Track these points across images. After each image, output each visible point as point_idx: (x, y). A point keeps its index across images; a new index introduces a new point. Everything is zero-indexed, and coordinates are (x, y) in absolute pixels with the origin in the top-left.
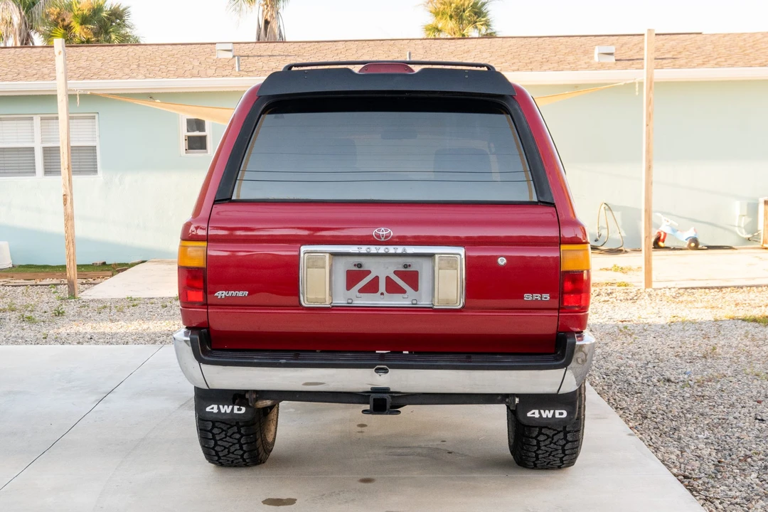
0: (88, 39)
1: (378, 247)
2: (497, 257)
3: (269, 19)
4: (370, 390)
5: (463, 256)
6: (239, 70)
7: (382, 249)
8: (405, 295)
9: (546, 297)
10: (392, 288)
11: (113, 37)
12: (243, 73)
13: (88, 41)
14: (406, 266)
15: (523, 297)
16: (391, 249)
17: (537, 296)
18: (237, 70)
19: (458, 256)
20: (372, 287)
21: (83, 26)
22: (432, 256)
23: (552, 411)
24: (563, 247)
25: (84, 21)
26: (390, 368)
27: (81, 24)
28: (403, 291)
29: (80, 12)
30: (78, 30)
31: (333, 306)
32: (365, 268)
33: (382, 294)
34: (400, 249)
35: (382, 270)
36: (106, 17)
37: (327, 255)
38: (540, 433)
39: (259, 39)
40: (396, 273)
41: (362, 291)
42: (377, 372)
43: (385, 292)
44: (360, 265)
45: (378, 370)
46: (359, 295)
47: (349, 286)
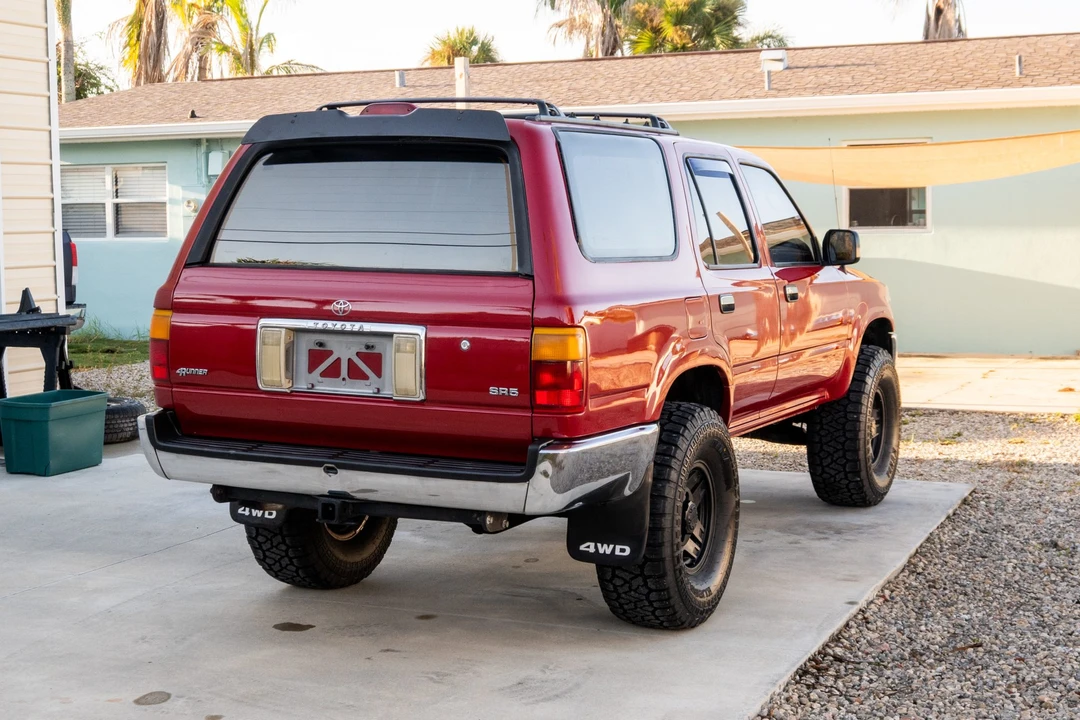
0: (684, 45)
1: (335, 322)
2: (461, 339)
3: (942, 6)
4: (327, 494)
5: (423, 338)
6: (770, 89)
7: (339, 325)
8: (367, 382)
9: (514, 392)
10: (355, 373)
11: (718, 39)
12: (773, 92)
13: (684, 48)
14: (368, 347)
15: (489, 391)
16: (348, 326)
17: (504, 391)
18: (766, 88)
19: (417, 337)
20: (333, 372)
21: (678, 27)
22: (390, 335)
23: (611, 546)
24: (538, 331)
25: (680, 19)
26: (340, 468)
27: (675, 25)
28: (366, 377)
29: (674, 8)
30: (670, 32)
31: (292, 392)
32: (329, 347)
33: (344, 379)
34: (357, 326)
35: (344, 351)
36: (709, 13)
37: (283, 331)
38: (614, 576)
39: (927, 37)
40: (358, 354)
41: (324, 374)
42: (327, 472)
43: (347, 377)
44: (321, 344)
45: (328, 470)
46: (320, 379)
47: (312, 368)
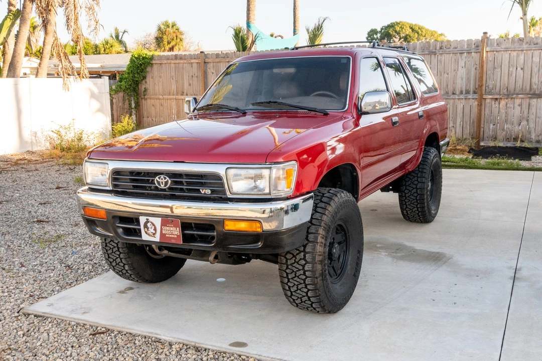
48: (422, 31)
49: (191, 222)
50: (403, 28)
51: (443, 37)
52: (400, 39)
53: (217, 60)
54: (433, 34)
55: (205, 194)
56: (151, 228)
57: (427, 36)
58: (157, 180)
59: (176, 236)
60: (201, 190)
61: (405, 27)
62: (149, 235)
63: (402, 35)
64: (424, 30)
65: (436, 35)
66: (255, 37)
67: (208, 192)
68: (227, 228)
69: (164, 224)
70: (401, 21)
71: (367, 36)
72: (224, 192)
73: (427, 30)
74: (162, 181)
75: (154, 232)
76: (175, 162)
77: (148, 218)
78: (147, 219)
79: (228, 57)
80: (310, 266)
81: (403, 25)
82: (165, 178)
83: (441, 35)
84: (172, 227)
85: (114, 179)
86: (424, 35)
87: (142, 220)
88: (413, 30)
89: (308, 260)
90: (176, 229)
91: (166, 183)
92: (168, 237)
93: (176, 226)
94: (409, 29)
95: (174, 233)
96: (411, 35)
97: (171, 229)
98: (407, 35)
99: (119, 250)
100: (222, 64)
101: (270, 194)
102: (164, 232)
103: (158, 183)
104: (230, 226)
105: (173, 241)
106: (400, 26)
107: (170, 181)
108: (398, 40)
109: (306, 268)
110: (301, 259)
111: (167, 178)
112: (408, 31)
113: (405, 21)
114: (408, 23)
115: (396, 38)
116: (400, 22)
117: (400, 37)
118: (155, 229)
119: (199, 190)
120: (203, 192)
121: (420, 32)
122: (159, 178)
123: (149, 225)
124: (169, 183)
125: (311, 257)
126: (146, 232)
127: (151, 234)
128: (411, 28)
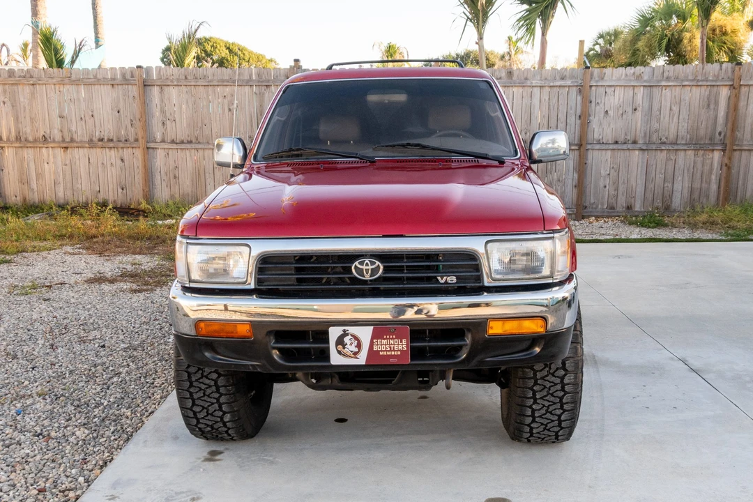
48: (244, 54)
49: (424, 328)
50: (216, 47)
51: (273, 63)
52: (213, 64)
53: (12, 80)
54: (259, 58)
55: (446, 282)
56: (351, 344)
57: (251, 60)
58: (356, 267)
59: (399, 353)
60: (439, 278)
61: (218, 46)
62: (345, 355)
63: (215, 57)
64: (246, 53)
65: (264, 61)
66: (80, 45)
67: (452, 279)
68: (491, 332)
69: (376, 335)
70: (212, 36)
71: (161, 55)
72: (479, 278)
73: (250, 53)
74: (367, 268)
75: (356, 350)
76: (384, 236)
77: (346, 328)
78: (344, 331)
79: (31, 77)
80: (572, 376)
81: (215, 43)
82: (373, 263)
83: (271, 60)
84: (392, 339)
85: (260, 270)
86: (247, 59)
87: (334, 333)
88: (231, 51)
89: (569, 369)
90: (401, 342)
91: (374, 271)
92: (384, 355)
93: (400, 337)
94: (224, 49)
95: (397, 347)
96: (229, 59)
97: (392, 342)
98: (223, 58)
99: (218, 391)
100: (20, 87)
101: (551, 276)
102: (375, 348)
103: (360, 271)
104: (496, 329)
105: (392, 361)
106: (211, 44)
107: (382, 267)
108: (210, 64)
109: (566, 381)
110: (557, 369)
111: (378, 263)
112: (225, 53)
113: (217, 37)
114: (222, 40)
115: (206, 61)
116: (210, 38)
117: (213, 60)
118: (359, 346)
119: (435, 277)
120: (443, 281)
121: (242, 55)
122: (361, 263)
123: (347, 340)
124: (381, 271)
125: (573, 364)
126: (339, 352)
127: (349, 354)
128: (228, 48)
